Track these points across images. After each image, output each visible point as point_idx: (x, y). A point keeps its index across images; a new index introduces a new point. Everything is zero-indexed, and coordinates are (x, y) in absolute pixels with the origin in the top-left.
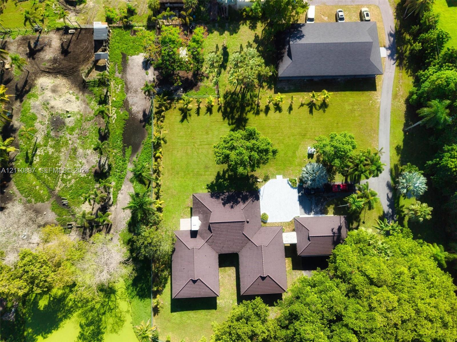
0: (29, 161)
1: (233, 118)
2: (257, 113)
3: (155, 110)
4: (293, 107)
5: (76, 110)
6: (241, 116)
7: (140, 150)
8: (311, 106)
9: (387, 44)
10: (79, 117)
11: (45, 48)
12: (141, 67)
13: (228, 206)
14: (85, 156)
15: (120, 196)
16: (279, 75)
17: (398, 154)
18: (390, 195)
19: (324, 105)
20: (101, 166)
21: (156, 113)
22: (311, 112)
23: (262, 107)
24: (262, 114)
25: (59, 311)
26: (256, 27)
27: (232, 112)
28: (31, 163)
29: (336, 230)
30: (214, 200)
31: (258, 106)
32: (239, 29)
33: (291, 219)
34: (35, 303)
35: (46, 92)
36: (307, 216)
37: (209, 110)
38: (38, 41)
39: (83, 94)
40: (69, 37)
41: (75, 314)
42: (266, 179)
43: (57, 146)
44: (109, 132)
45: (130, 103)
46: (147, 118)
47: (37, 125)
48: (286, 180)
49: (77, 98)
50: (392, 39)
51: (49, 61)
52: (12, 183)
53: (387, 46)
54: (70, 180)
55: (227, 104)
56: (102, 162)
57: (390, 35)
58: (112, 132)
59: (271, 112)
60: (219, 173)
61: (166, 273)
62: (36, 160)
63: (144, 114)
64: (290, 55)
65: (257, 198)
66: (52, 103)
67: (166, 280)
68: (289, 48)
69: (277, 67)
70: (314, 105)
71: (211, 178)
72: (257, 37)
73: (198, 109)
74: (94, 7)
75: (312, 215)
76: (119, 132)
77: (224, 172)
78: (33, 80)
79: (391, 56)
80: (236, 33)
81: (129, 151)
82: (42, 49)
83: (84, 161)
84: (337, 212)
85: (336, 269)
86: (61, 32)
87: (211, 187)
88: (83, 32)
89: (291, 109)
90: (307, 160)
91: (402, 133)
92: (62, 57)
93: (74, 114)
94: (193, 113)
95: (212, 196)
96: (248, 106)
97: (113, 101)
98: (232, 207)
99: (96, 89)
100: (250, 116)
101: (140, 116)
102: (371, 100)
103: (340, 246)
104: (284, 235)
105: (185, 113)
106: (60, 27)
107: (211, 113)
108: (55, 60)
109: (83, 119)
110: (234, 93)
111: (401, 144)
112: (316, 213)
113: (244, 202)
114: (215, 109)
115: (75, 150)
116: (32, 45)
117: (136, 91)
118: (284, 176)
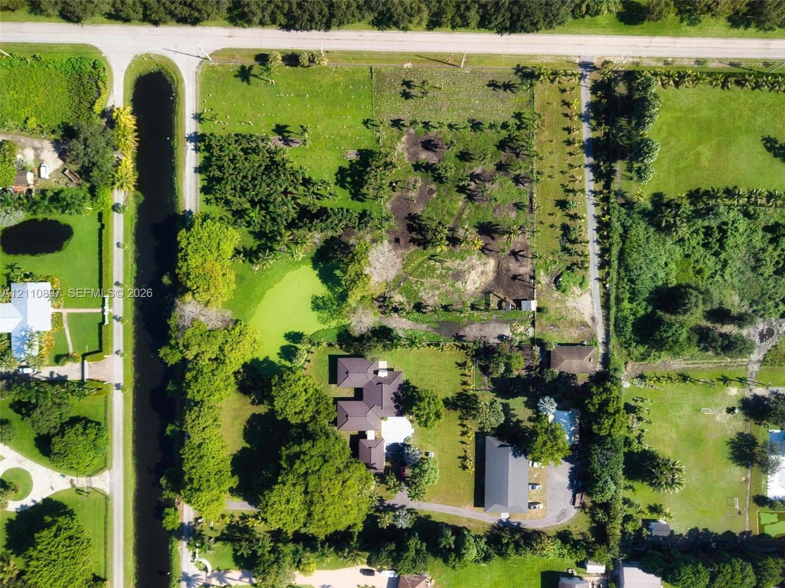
0: (432, 257)
1: (458, 400)
2: (460, 418)
3: (465, 344)
4: (464, 445)
5: (468, 288)
6: (458, 406)
7: (436, 333)
8: (465, 458)
9: (511, 520)
10: (463, 290)
11: (518, 263)
12: (500, 333)
13: (393, 396)
14: (434, 296)
15: (405, 320)
16: (487, 437)
17: (425, 516)
18: (396, 506)
19: (464, 467)
20: (425, 307)
21: (463, 345)
22: (460, 457)
23: (465, 422)
24: (459, 422)
25: (333, 283)
26: (530, 421)
27: (462, 399)
28: (430, 259)
29: (374, 466)
30: (398, 386)
31: (466, 419)
32: (529, 408)
33: (383, 436)
34: (338, 268)
35: (482, 267)
36: (385, 447)
37: (465, 383)
38: (525, 257)
39: (480, 292)
40: (528, 280)
41: (330, 293)
42: (411, 421)
43: (442, 276)
44: (450, 311)
45: (472, 326)
46: (459, 338)
47: (458, 261)
48: (410, 435)
49: (477, 288)
50: (515, 524)
51: (508, 267)
52: (417, 247)
53: (510, 520)
54: (417, 286)
55: (468, 397)
56: (428, 308)
57: (519, 524)
58: (450, 314)
59: (461, 428)
60: (417, 388)
61: (353, 351)
62: (432, 262)
63: (463, 336)
64: (501, 446)
65: (398, 415)
66: (473, 272)
67: (348, 352)
68: (507, 446)
69: (493, 436)
70: (465, 460)
71: (413, 383)
72: (522, 422)
73: (465, 375)
74: (553, 298)
75: (385, 451)
76: (450, 318)
77: (417, 392)
78: (493, 256)
79: (501, 521)
80: (525, 406)
81: (436, 326)
82: (517, 260)
83: (430, 295)
84: (387, 469)
85: (352, 463)
86: (532, 274)
87: (407, 382)
88: (531, 290)
89: (463, 443)
90: (423, 451)
91: (441, 521)
92: (511, 276)
93: (464, 287)
94: (462, 371)
95: (400, 385)
96: (467, 412)
97: (474, 314)
98: (392, 399)
99: (484, 302)
100: (459, 413)
101: (461, 333)
102: (468, 502)
103: (365, 466)
104: (373, 432)
105: (462, 365)
106: (536, 273)
107: (462, 384)
108: (508, 270)
109: (461, 293)
110: (476, 402)
111: (433, 519)
112: (386, 454)
113: (395, 407)
114: (465, 387)
115: (438, 288)
116: (521, 253)
117: (481, 330)
118: (413, 434)
